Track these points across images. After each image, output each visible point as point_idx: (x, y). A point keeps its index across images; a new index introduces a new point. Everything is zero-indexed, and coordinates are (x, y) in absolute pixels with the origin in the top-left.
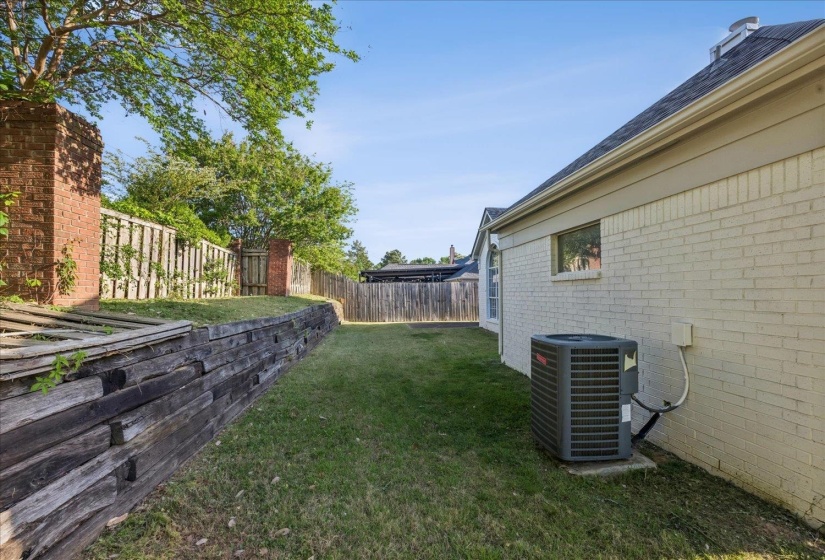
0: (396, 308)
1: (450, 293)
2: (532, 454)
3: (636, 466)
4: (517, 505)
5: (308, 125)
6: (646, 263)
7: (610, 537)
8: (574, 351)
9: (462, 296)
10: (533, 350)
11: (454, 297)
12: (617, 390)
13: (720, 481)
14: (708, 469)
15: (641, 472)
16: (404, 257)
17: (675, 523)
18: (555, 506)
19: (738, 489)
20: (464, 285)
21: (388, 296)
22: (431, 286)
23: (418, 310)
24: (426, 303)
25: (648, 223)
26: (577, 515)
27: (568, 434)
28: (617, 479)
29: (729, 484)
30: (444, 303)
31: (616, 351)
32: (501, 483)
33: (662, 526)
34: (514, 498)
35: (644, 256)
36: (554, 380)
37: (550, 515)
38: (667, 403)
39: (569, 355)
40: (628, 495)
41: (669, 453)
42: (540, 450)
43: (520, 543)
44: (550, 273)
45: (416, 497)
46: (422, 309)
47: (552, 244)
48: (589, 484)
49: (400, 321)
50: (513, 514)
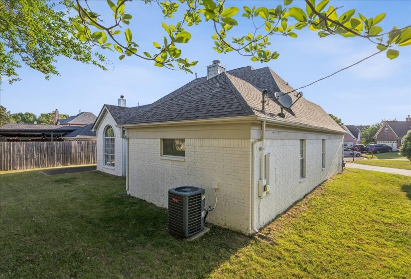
0: (27, 159)
1: (71, 148)
2: (172, 238)
3: (206, 232)
4: (178, 259)
5: (47, 77)
6: (203, 159)
7: (209, 257)
8: (189, 197)
9: (79, 150)
10: (169, 196)
11: (73, 150)
12: (200, 207)
13: (226, 229)
14: (222, 226)
15: (207, 233)
16: (9, 112)
17: (222, 246)
18: (190, 254)
19: (231, 230)
20: (80, 143)
21: (19, 151)
22: (57, 144)
23: (45, 160)
24: (52, 155)
25: (204, 145)
26: (198, 254)
27: (187, 227)
28: (202, 238)
29: (228, 229)
30: (66, 155)
31: (200, 194)
32: (168, 253)
33: (220, 249)
34: (176, 257)
35: (202, 156)
36: (182, 208)
37: (190, 258)
38: (210, 207)
39: (188, 198)
40: (207, 242)
41: (210, 224)
42: (173, 235)
43: (187, 270)
44: (159, 155)
45: (143, 272)
46: (49, 160)
47: (161, 143)
48: (195, 242)
49: (31, 169)
50: (179, 263)
